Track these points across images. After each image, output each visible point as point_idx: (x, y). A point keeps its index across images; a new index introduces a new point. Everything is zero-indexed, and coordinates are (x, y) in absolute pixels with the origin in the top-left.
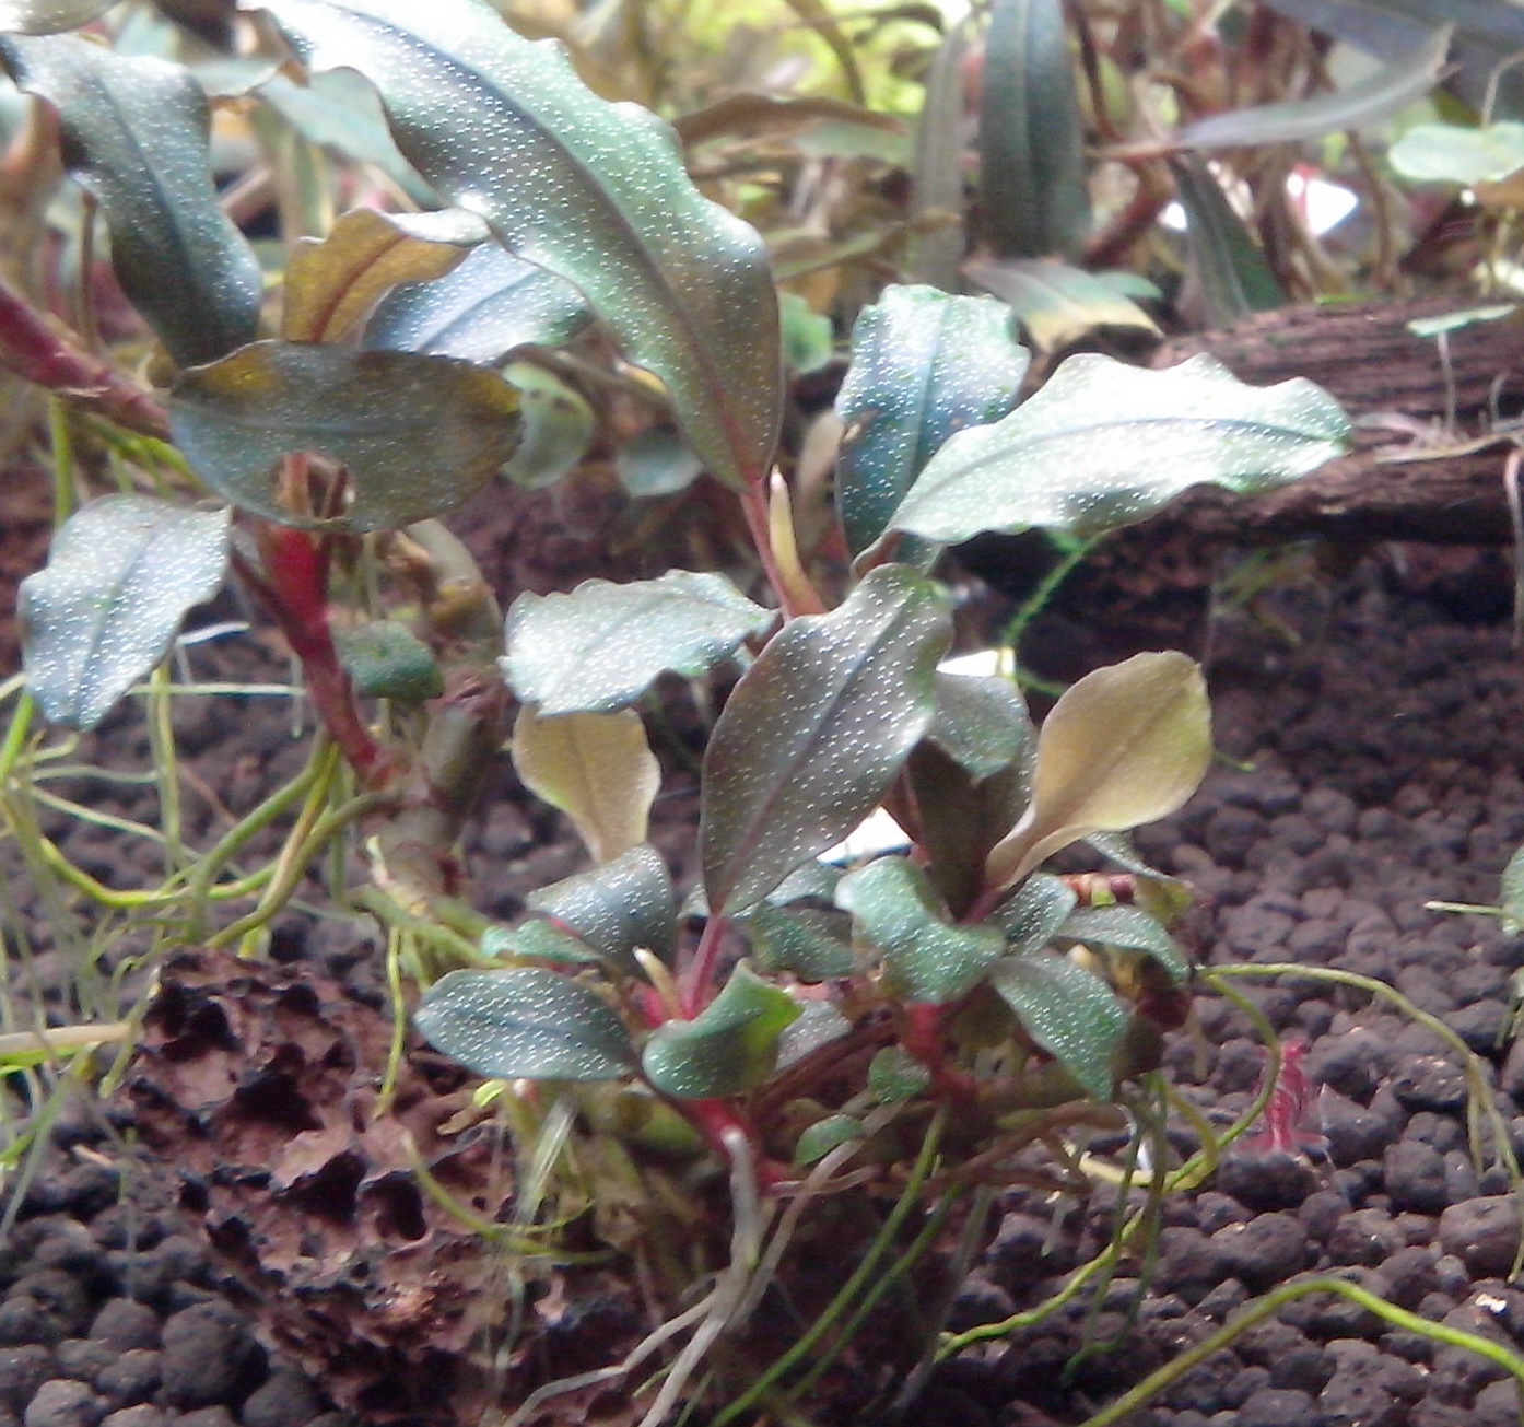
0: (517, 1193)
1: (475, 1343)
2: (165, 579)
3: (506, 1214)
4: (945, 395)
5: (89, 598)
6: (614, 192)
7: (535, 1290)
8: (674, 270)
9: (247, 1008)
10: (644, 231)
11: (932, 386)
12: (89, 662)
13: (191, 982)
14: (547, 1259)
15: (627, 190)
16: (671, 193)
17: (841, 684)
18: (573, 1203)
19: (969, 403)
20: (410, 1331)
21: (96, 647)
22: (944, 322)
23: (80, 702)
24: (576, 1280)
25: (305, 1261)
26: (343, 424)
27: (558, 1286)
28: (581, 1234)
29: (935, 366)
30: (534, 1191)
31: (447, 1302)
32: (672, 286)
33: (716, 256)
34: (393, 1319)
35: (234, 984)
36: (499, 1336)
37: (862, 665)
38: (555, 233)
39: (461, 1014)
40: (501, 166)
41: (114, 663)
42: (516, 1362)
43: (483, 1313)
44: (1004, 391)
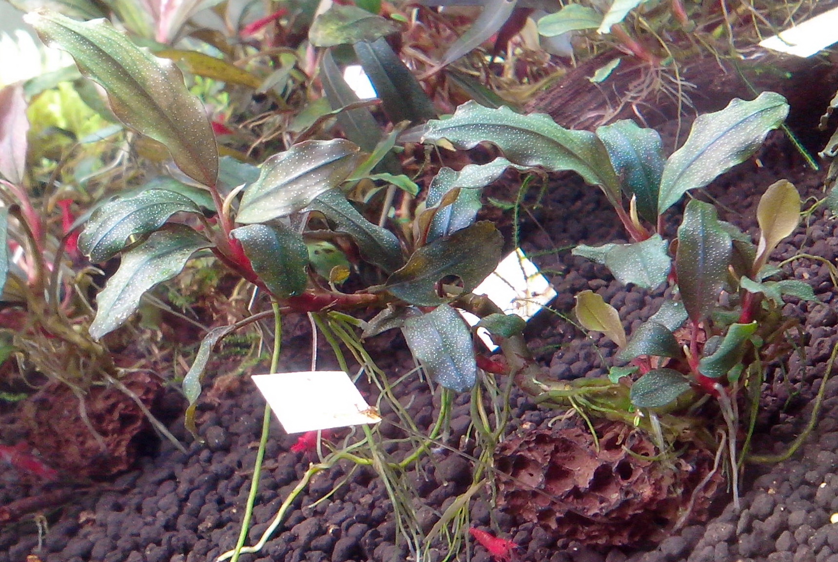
0: (655, 444)
1: (669, 492)
2: (452, 334)
3: (657, 451)
7: (678, 465)
8: (580, 154)
10: (568, 147)
11: (637, 152)
12: (456, 369)
13: (508, 453)
14: (675, 456)
15: (557, 137)
17: (701, 240)
18: (670, 438)
20: (652, 500)
21: (455, 365)
23: (464, 382)
24: (685, 457)
26: (451, 262)
27: (682, 461)
28: (678, 445)
29: (632, 145)
30: (660, 441)
31: (657, 486)
32: (583, 159)
34: (647, 499)
36: (674, 485)
38: (556, 159)
40: (532, 148)
42: (682, 489)
43: (668, 482)
44: (656, 142)
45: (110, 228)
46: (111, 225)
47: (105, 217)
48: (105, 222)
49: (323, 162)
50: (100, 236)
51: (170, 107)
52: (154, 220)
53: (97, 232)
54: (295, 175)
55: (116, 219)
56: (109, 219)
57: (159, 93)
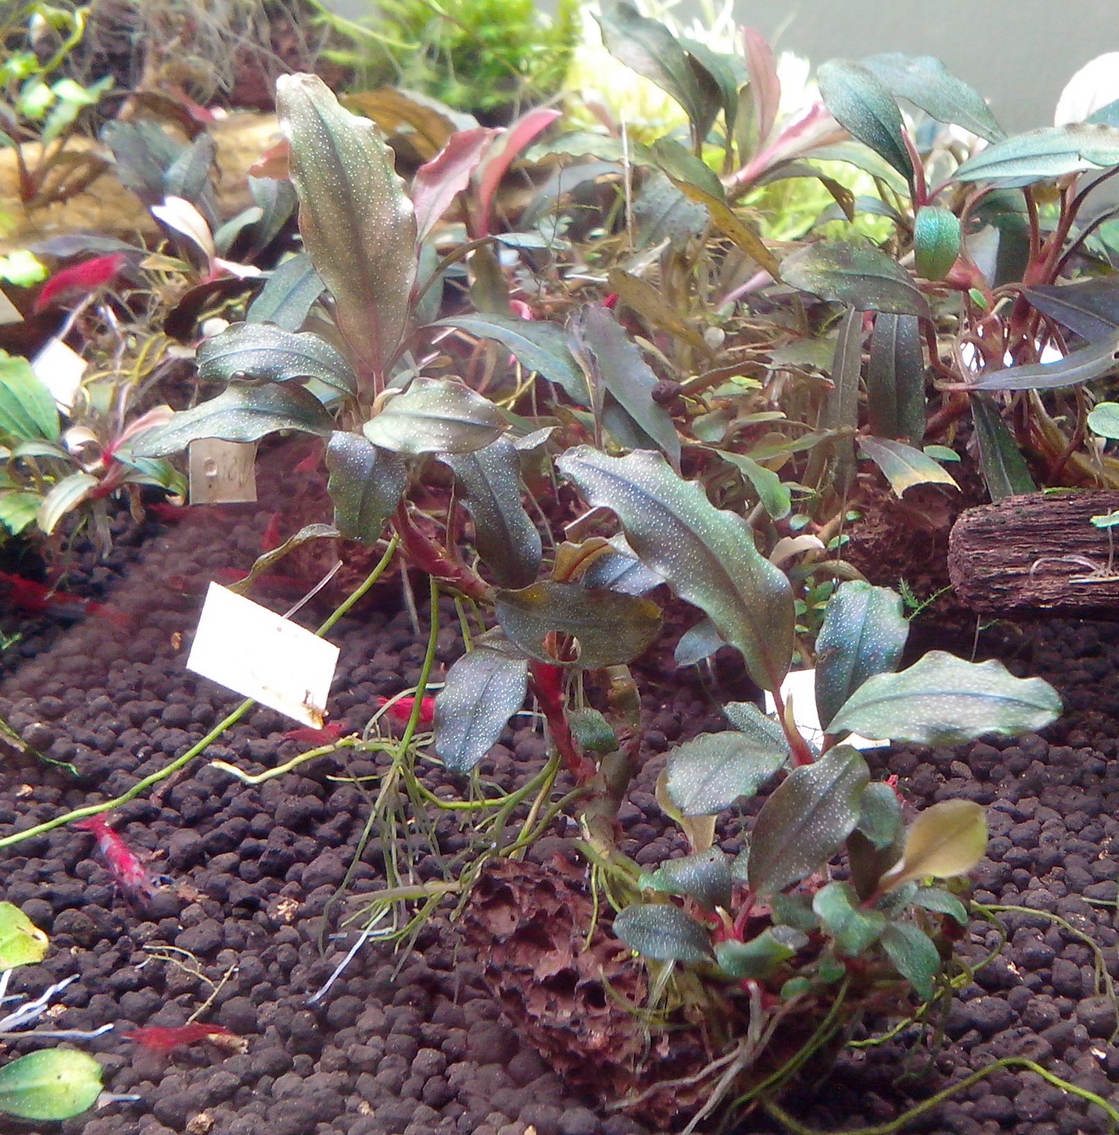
0: (648, 994)
1: (627, 1060)
2: (498, 700)
3: (644, 1004)
4: (867, 646)
5: (464, 708)
6: (722, 561)
7: (655, 1040)
8: (748, 594)
9: (522, 890)
10: (734, 579)
11: (862, 640)
12: (465, 741)
13: (497, 875)
14: (661, 1027)
15: (729, 560)
16: (749, 558)
17: (817, 800)
18: (674, 1002)
19: (880, 650)
20: (597, 1053)
21: (468, 733)
22: (869, 605)
24: (675, 1037)
25: (548, 1013)
26: (579, 621)
27: (666, 1039)
28: (677, 1016)
29: (863, 630)
30: (656, 995)
31: (615, 1041)
32: (747, 603)
33: (767, 588)
34: (591, 1046)
35: (516, 878)
36: (637, 1059)
37: (828, 792)
38: (697, 584)
39: (633, 926)
40: (674, 552)
41: (476, 742)
42: (645, 1070)
43: (631, 1047)
44: (896, 647)
45: (237, 350)
46: (241, 347)
47: (242, 335)
48: (237, 342)
49: (460, 417)
50: (222, 353)
51: (377, 259)
52: (280, 370)
53: (221, 348)
54: (428, 413)
55: (249, 346)
56: (243, 341)
57: (373, 237)
